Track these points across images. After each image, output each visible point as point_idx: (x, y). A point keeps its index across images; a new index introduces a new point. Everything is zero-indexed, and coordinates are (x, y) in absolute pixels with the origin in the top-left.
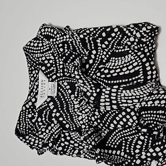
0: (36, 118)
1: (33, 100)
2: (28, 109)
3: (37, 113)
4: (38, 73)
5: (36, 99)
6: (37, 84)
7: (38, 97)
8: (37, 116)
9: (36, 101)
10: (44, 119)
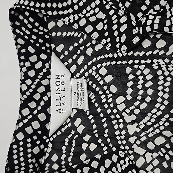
0: (47, 155)
2: (31, 136)
3: (50, 145)
4: (49, 59)
8: (49, 150)
9: (48, 120)
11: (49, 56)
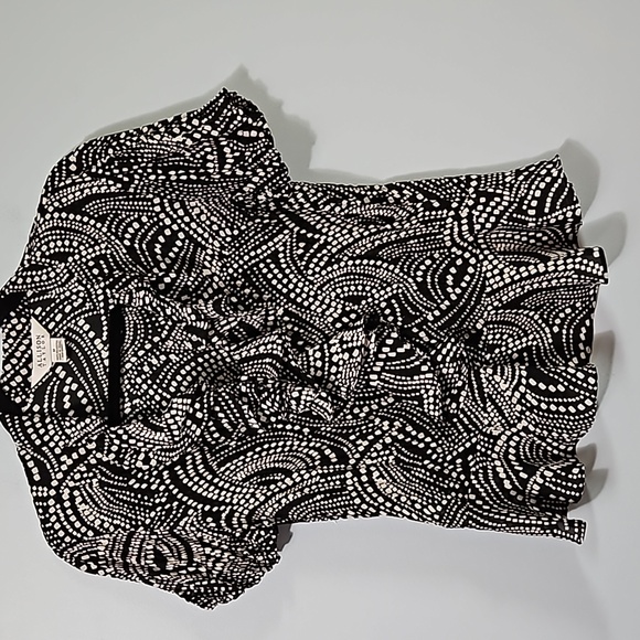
0: (29, 405)
1: (24, 372)
2: (15, 388)
3: (32, 396)
4: (28, 322)
5: (30, 371)
6: (26, 342)
7: (34, 365)
8: (31, 401)
9: (29, 374)
10: (46, 405)
11: (28, 319)
